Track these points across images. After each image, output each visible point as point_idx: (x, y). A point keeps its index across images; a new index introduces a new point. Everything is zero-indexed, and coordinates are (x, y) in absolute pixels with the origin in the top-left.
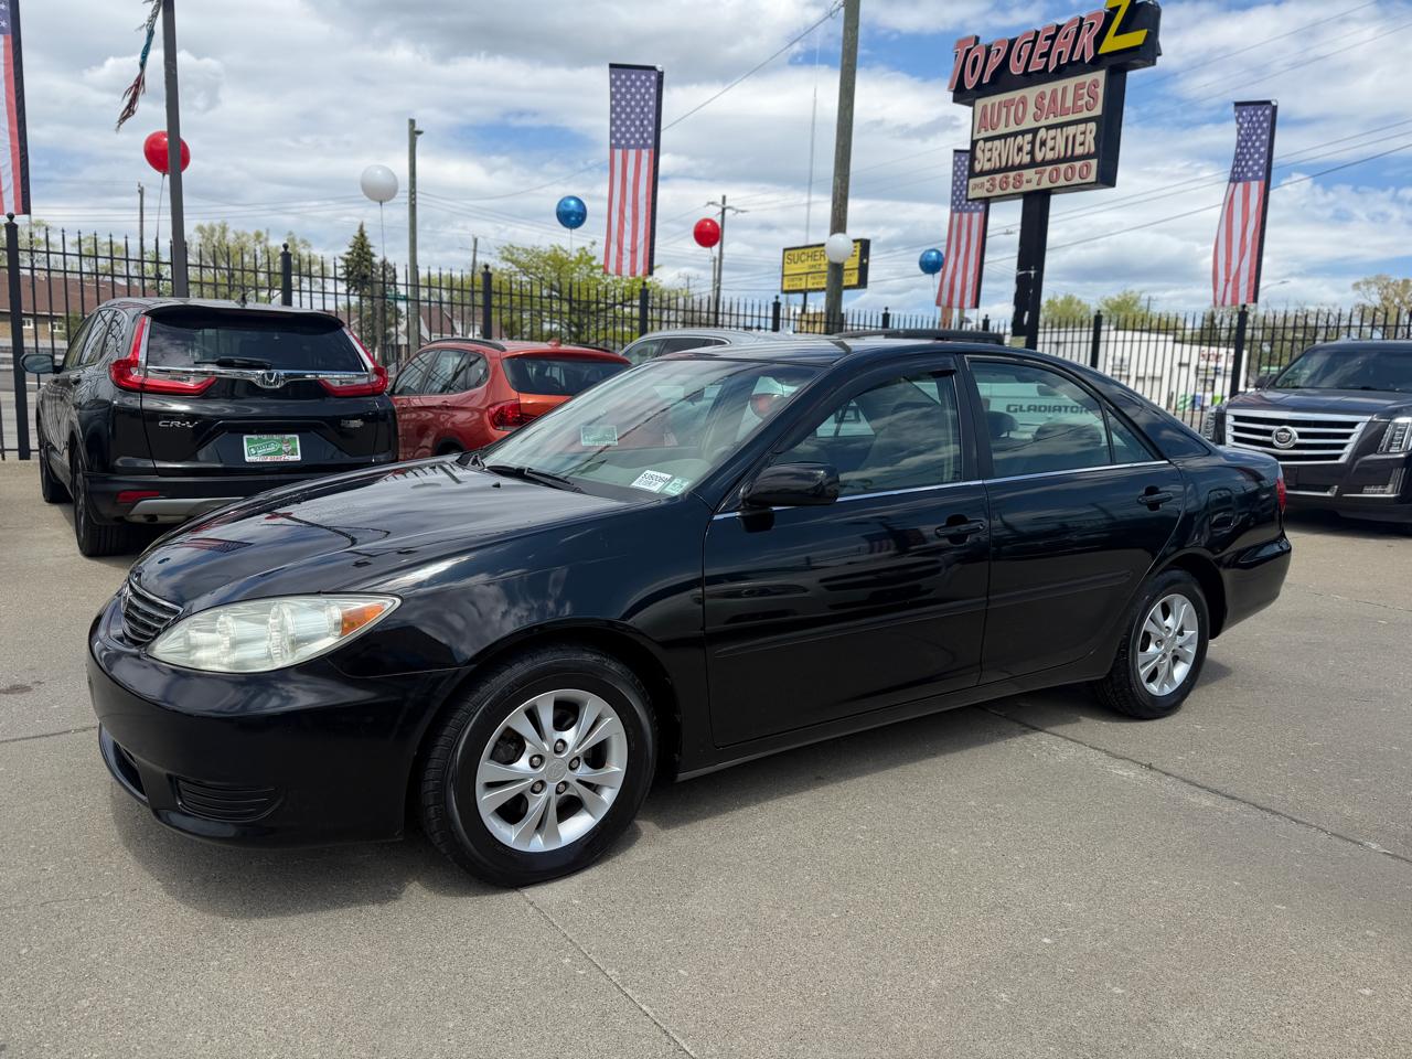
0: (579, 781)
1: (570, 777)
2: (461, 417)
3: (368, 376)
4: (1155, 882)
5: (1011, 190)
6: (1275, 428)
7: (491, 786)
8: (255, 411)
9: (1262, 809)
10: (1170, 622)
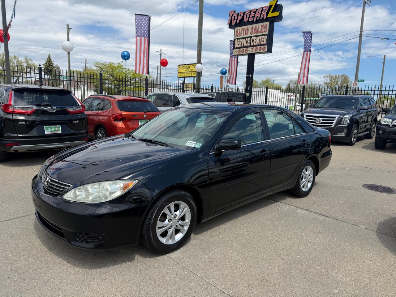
0: (180, 225)
1: (178, 224)
2: (101, 118)
3: (79, 108)
4: (318, 240)
5: (245, 53)
6: (317, 118)
7: (159, 228)
8: (46, 119)
9: (335, 219)
10: (307, 173)
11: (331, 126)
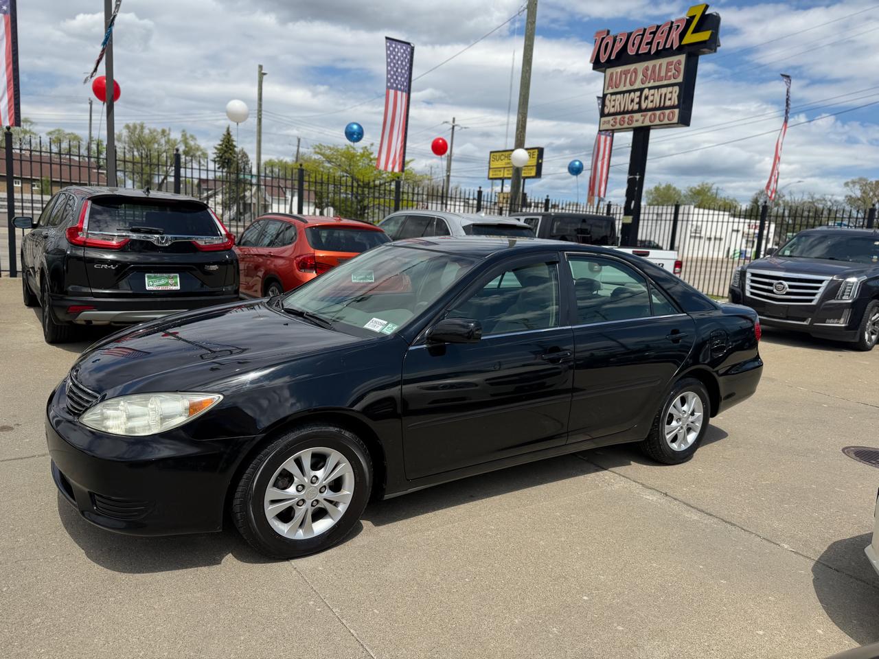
0: (325, 499)
1: (320, 497)
2: (280, 262)
3: (222, 239)
4: (654, 565)
5: (626, 125)
6: (775, 282)
7: (273, 502)
8: (153, 259)
9: (726, 522)
10: (685, 408)
11: (811, 301)
